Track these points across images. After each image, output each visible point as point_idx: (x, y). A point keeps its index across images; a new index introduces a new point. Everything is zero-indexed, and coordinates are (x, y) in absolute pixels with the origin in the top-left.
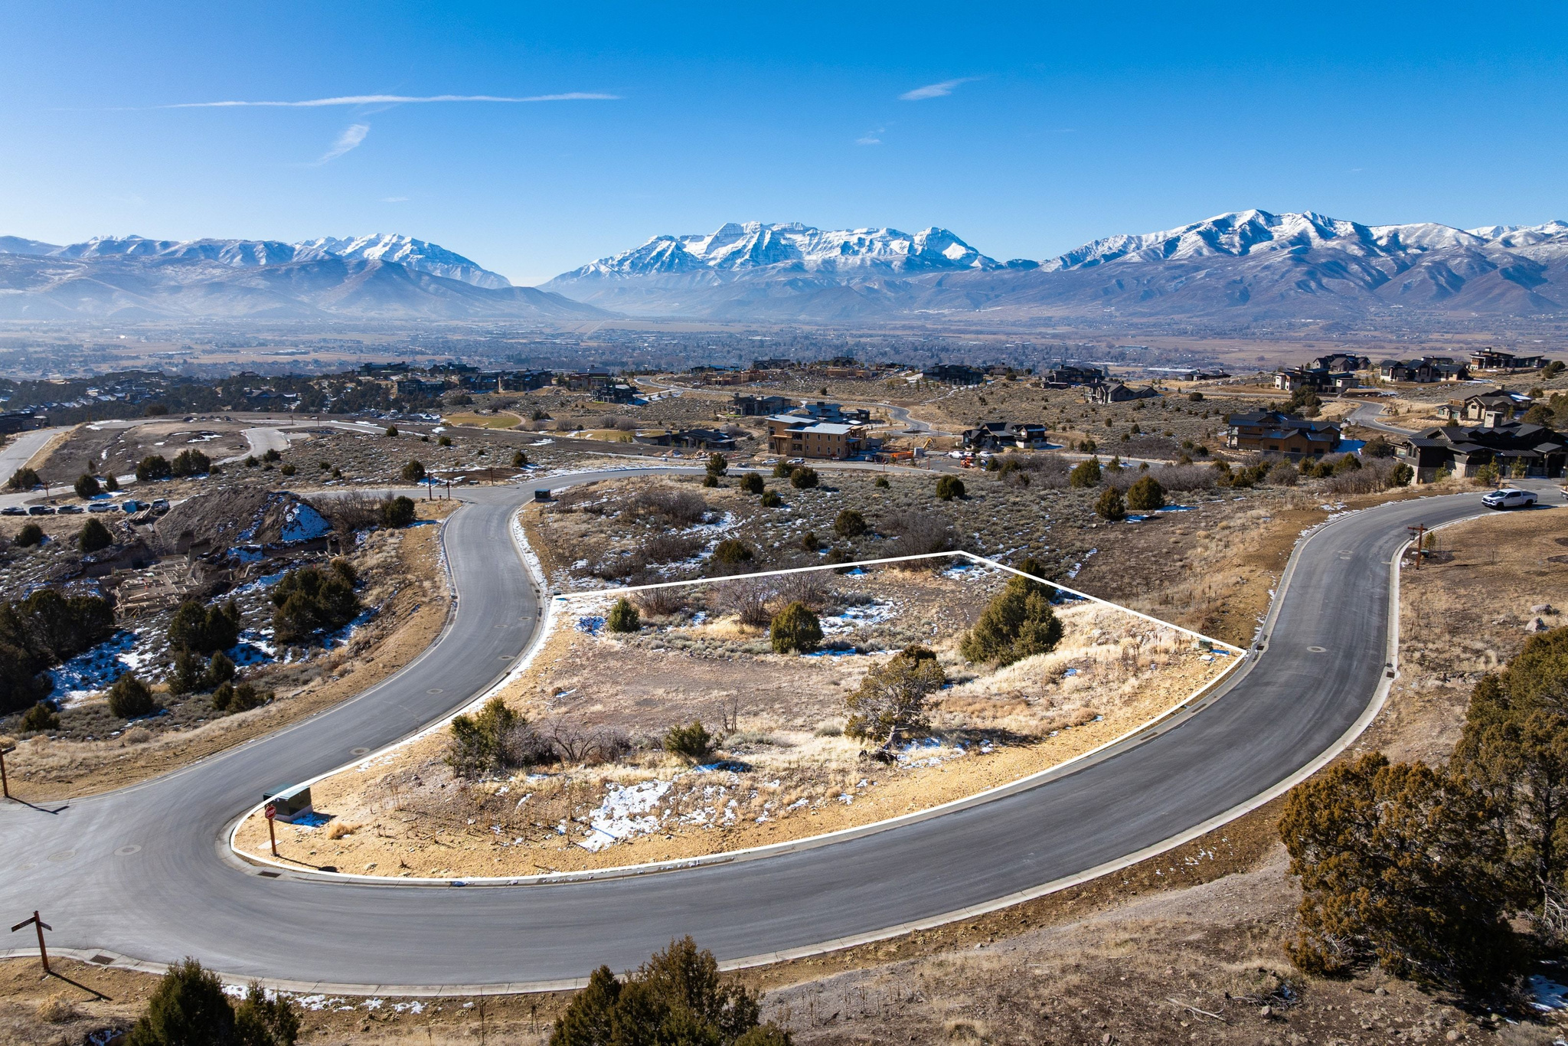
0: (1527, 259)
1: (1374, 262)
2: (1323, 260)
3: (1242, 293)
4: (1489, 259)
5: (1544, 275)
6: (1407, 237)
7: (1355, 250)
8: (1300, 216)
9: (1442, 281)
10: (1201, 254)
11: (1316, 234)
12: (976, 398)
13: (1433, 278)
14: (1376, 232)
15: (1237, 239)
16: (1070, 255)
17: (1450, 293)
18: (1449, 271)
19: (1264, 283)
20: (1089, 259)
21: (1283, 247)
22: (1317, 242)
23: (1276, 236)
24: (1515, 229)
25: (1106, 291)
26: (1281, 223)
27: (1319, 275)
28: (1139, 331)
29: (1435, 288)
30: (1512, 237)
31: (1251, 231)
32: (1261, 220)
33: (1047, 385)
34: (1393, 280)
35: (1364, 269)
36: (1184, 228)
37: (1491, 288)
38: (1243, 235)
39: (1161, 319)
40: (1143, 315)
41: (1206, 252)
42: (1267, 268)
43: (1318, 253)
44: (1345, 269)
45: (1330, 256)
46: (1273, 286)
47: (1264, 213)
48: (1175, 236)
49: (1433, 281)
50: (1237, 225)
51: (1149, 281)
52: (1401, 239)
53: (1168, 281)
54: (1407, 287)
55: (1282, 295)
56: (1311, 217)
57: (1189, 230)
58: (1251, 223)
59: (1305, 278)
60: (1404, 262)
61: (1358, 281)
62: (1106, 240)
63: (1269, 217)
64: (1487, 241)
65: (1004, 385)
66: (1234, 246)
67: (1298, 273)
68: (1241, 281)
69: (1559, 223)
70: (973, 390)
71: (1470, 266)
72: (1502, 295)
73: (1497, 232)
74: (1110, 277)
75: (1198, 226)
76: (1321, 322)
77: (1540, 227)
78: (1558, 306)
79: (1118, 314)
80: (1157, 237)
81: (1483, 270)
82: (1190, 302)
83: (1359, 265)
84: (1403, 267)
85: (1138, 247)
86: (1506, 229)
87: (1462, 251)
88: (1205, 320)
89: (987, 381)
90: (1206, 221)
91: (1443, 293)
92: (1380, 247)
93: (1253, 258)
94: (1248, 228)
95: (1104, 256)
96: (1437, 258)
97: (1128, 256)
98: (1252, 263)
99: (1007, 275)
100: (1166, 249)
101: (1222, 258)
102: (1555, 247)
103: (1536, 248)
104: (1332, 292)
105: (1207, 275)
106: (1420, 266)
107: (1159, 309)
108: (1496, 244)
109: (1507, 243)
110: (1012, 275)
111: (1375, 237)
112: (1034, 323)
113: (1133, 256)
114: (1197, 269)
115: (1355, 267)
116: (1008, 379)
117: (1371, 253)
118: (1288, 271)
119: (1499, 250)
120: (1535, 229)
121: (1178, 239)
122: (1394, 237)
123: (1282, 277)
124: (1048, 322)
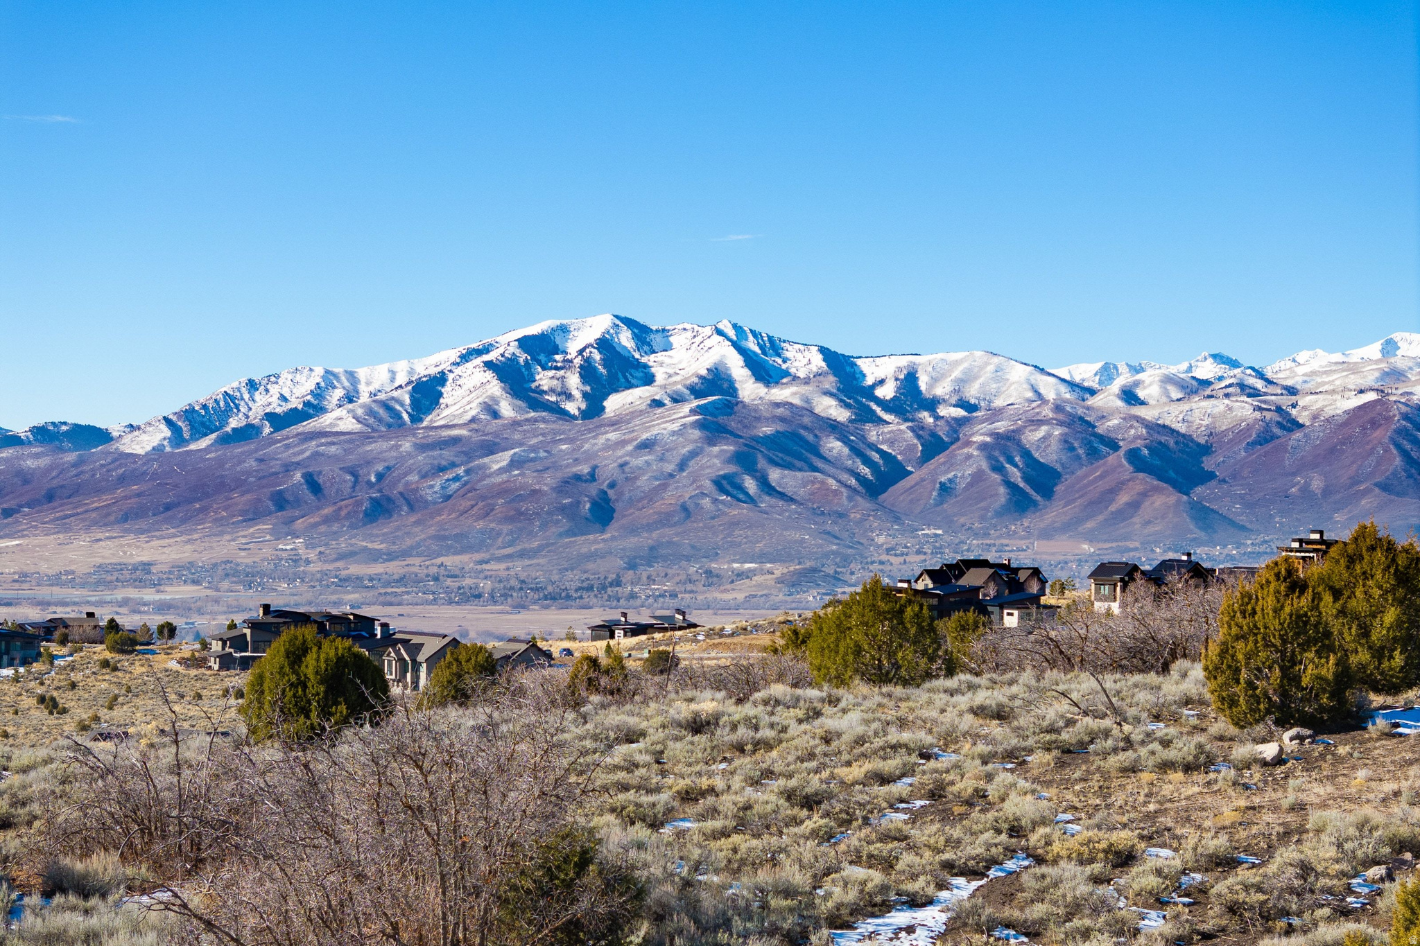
0: (1172, 431)
1: (873, 433)
2: (767, 430)
3: (594, 504)
4: (1100, 430)
5: (1208, 464)
6: (935, 380)
7: (831, 408)
8: (708, 331)
9: (1015, 475)
10: (495, 415)
11: (746, 372)
12: (28, 702)
13: (998, 468)
14: (871, 370)
15: (574, 381)
16: (189, 414)
17: (1035, 504)
18: (1026, 454)
19: (644, 482)
20: (234, 423)
21: (677, 399)
22: (749, 389)
23: (660, 377)
24: (1138, 369)
25: (281, 501)
26: (668, 348)
27: (762, 463)
28: (370, 595)
29: (1002, 490)
30: (1137, 384)
31: (605, 362)
32: (625, 339)
33: (226, 662)
34: (917, 474)
35: (856, 451)
36: (453, 355)
37: (1113, 492)
38: (587, 372)
39: (416, 564)
40: (375, 557)
41: (507, 409)
42: (647, 445)
43: (753, 415)
44: (815, 450)
45: (782, 419)
46: (664, 487)
47: (630, 323)
48: (433, 371)
49: (996, 477)
50: (573, 348)
51: (380, 476)
52: (923, 384)
53: (424, 476)
54: (946, 489)
55: (684, 508)
56: (731, 333)
57: (465, 358)
58: (604, 344)
59: (731, 469)
60: (933, 434)
61: (845, 477)
62: (274, 378)
63: (641, 333)
64: (1093, 392)
65: (105, 664)
66: (569, 397)
67: (716, 459)
68: (592, 477)
69: (1218, 358)
70: (16, 679)
71: (1066, 442)
72: (1135, 505)
73: (1108, 373)
74: (288, 468)
75: (486, 350)
76: (779, 570)
77: (1184, 366)
78: (1242, 528)
79: (312, 555)
80: (393, 374)
81: (1093, 454)
82: (480, 525)
83: (844, 440)
84: (933, 446)
85: (350, 398)
86: (1123, 368)
87: (1047, 412)
88: (518, 567)
89: (52, 658)
90: (503, 339)
91: (1020, 503)
92: (880, 402)
93: (615, 423)
94: (597, 356)
95: (270, 417)
96: (1001, 426)
97: (324, 421)
98: (613, 436)
99: (35, 460)
100: (415, 403)
101: (546, 424)
102: (1219, 406)
103: (1184, 407)
104: (792, 500)
105: (515, 463)
106: (968, 443)
107: (409, 542)
108: (1108, 399)
109: (1129, 396)
110: (44, 462)
111: (869, 381)
112: (107, 576)
113: (340, 419)
114: (491, 449)
115: (834, 446)
116: (112, 649)
117: (865, 416)
118: (694, 454)
119: (1118, 410)
120: (1178, 369)
121: (441, 379)
122: (909, 380)
123: (682, 466)
124: (142, 574)
